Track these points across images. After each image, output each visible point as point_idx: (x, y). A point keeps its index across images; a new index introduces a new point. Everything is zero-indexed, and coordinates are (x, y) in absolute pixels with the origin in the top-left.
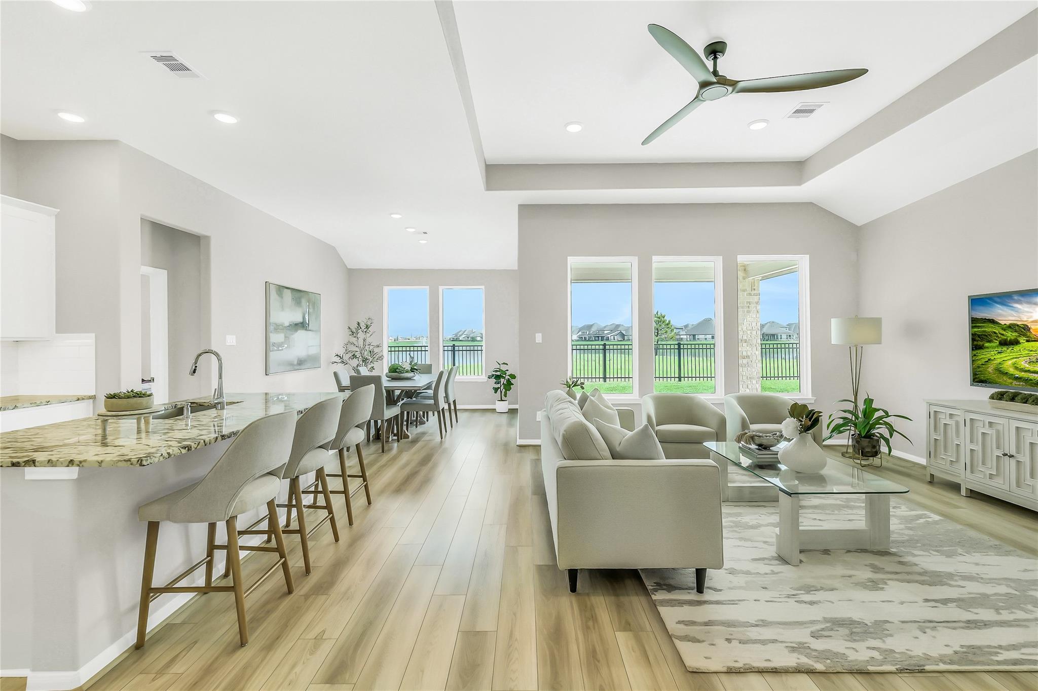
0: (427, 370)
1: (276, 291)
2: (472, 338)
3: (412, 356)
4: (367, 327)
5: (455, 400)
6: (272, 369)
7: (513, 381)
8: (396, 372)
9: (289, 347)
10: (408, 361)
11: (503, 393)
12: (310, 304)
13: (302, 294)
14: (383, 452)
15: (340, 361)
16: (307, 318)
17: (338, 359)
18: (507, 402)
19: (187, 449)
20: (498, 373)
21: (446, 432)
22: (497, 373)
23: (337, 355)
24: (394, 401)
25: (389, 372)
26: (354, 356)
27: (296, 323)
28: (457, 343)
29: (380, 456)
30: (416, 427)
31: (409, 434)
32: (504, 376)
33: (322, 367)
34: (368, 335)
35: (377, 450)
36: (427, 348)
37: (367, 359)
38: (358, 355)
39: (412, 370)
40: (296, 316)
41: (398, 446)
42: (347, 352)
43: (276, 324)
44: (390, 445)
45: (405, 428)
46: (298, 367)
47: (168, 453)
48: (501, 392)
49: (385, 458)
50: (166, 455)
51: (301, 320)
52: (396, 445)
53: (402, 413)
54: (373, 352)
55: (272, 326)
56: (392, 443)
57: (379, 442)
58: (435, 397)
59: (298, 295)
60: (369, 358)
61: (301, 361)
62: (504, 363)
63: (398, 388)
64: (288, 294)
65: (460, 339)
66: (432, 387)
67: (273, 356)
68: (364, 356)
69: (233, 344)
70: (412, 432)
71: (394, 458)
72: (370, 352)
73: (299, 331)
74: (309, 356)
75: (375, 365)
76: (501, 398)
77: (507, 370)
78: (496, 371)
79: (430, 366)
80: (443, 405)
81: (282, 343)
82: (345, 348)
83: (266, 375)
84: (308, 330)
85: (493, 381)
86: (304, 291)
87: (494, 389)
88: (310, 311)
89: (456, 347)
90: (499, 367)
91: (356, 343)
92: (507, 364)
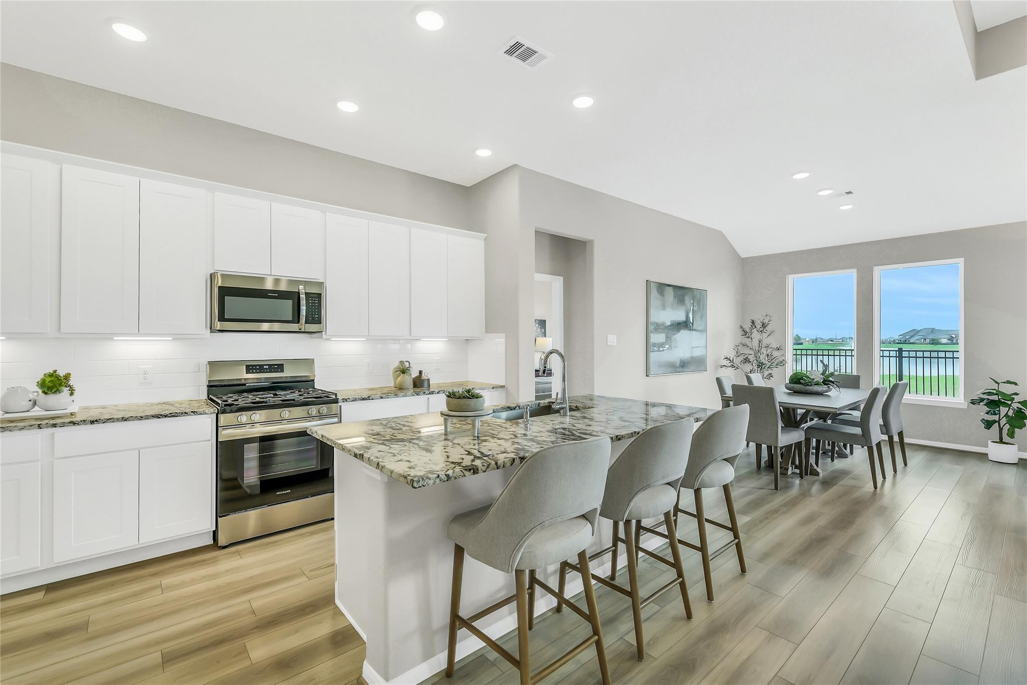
0: (852, 382)
1: (657, 289)
2: (933, 340)
3: (826, 362)
4: (764, 325)
5: (902, 432)
6: (652, 370)
8: (799, 384)
9: (670, 348)
10: (821, 369)
11: (1005, 432)
12: (695, 302)
14: (776, 488)
15: (730, 364)
16: (691, 316)
17: (726, 363)
18: (1016, 446)
19: (472, 471)
20: (995, 398)
21: (884, 477)
22: (991, 397)
23: (726, 358)
24: (796, 422)
25: (790, 383)
26: (746, 360)
27: (678, 322)
28: (905, 347)
29: (771, 494)
30: (833, 460)
31: (819, 470)
32: (1009, 403)
33: (708, 370)
34: (765, 335)
35: (768, 484)
37: (762, 364)
38: (752, 358)
39: (826, 382)
40: (679, 316)
41: (800, 485)
42: (738, 355)
43: (657, 324)
44: (790, 480)
45: (812, 459)
46: (681, 369)
47: (447, 476)
48: (1001, 430)
49: (779, 499)
50: (444, 477)
51: (684, 319)
52: (797, 481)
53: (808, 440)
54: (771, 355)
55: (653, 325)
56: (791, 478)
57: (771, 473)
58: (864, 423)
59: (680, 292)
60: (767, 362)
61: (684, 363)
62: (1008, 382)
63: (802, 406)
64: (670, 293)
65: (912, 341)
66: (860, 407)
67: (653, 356)
68: (759, 360)
69: (614, 344)
70: (827, 466)
71: (792, 504)
72: (768, 355)
73: (682, 331)
74: (692, 358)
75: (775, 371)
76: (1001, 438)
77: (1016, 394)
78: (990, 394)
79: (857, 377)
80: (877, 436)
81: (663, 344)
82: (737, 350)
83: (647, 376)
84: (693, 330)
85: (982, 409)
86: (688, 288)
87: (984, 421)
88: (694, 308)
89: (903, 352)
90: (995, 386)
91: (749, 344)
92: (1016, 384)
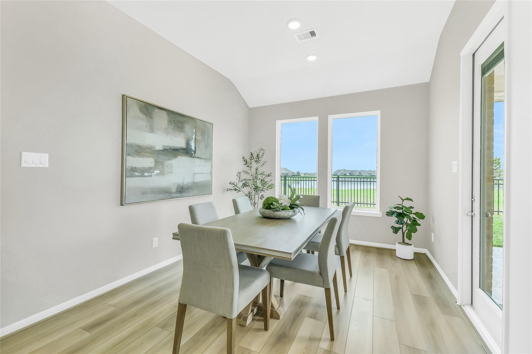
0: (314, 202)
1: (140, 108)
4: (259, 156)
6: (129, 198)
7: (419, 221)
8: (270, 210)
9: (161, 173)
11: (406, 235)
12: (197, 132)
13: (185, 119)
15: (234, 188)
16: (193, 144)
17: (231, 187)
18: (412, 246)
20: (401, 211)
22: (398, 211)
23: (231, 183)
25: (263, 208)
26: (244, 185)
27: (175, 148)
32: (408, 214)
33: (213, 193)
34: (260, 164)
36: (315, 179)
37: (257, 187)
38: (250, 183)
39: (292, 207)
40: (176, 142)
42: (240, 180)
43: (139, 147)
46: (179, 195)
48: (403, 234)
51: (183, 145)
54: (264, 181)
55: (133, 148)
59: (177, 118)
61: (182, 189)
62: (408, 199)
67: (133, 182)
68: (255, 184)
72: (262, 181)
73: (179, 157)
74: (194, 183)
76: (404, 240)
77: (411, 207)
78: (398, 208)
79: (318, 198)
81: (151, 168)
82: (239, 176)
83: (122, 205)
84: (194, 157)
85: (394, 219)
86: (188, 117)
87: (393, 228)
88: (197, 138)
89: (340, 178)
90: (400, 202)
91: (249, 172)
92: (411, 200)
